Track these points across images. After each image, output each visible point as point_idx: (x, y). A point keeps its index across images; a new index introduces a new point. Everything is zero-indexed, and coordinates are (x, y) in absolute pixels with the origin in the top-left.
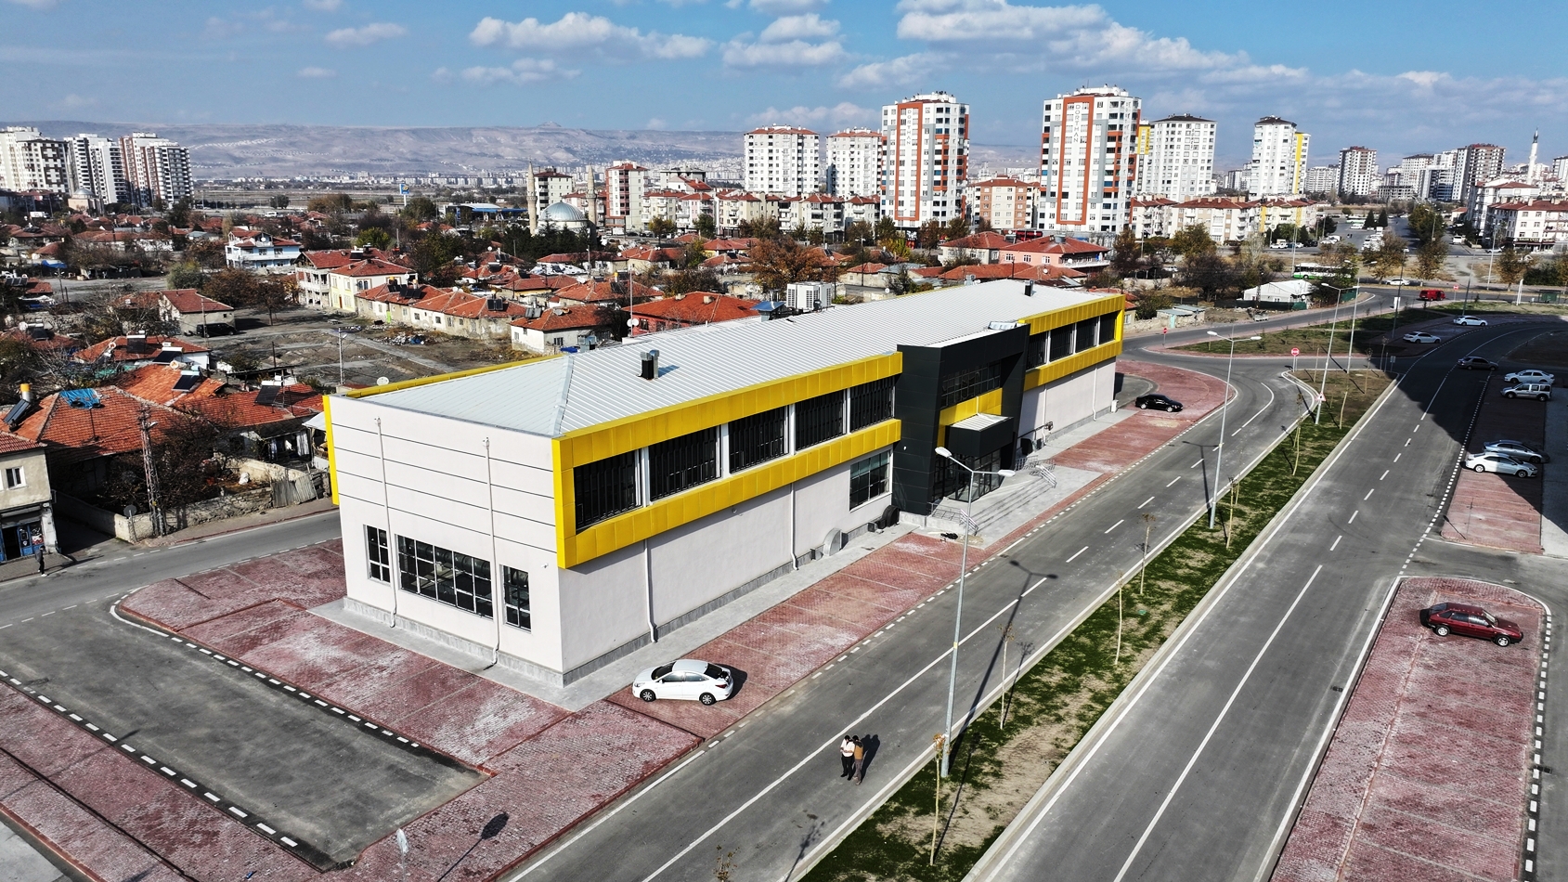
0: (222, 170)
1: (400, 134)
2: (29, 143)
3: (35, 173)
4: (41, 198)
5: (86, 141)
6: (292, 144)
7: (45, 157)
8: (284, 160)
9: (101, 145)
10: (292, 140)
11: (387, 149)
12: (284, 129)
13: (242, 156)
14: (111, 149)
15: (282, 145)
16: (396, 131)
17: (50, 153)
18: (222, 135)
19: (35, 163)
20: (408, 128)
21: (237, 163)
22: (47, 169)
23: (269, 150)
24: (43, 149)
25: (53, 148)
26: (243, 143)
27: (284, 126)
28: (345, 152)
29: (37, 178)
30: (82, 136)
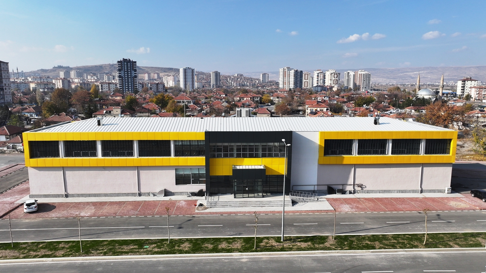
0: (407, 81)
1: (472, 68)
2: (331, 73)
3: (332, 81)
4: (329, 87)
6: (431, 73)
7: (334, 77)
8: (427, 78)
9: (352, 73)
10: (432, 71)
11: (465, 73)
12: (430, 68)
13: (414, 76)
14: (354, 75)
15: (429, 73)
16: (471, 67)
17: (336, 76)
18: (410, 70)
19: (332, 79)
20: (475, 66)
21: (412, 79)
22: (334, 80)
23: (423, 75)
24: (334, 75)
25: (337, 75)
26: (416, 73)
27: (430, 67)
28: (449, 75)
30: (349, 71)
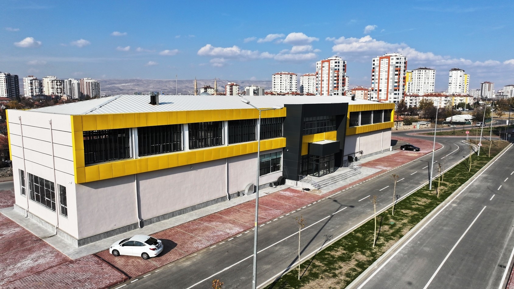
0: (116, 93)
1: (171, 82)
2: (53, 81)
3: (54, 90)
4: (54, 97)
5: (71, 81)
6: (138, 85)
7: (57, 85)
8: (135, 90)
9: (75, 82)
10: (138, 84)
11: (166, 86)
12: (136, 80)
13: (122, 88)
14: (78, 83)
15: (135, 85)
16: (169, 81)
17: (58, 84)
18: (117, 82)
19: (54, 87)
20: (173, 80)
21: (121, 91)
22: (57, 88)
23: (131, 87)
24: (57, 82)
25: (60, 82)
26: (123, 85)
27: (136, 79)
28: (153, 87)
29: (54, 91)
30: (70, 79)
